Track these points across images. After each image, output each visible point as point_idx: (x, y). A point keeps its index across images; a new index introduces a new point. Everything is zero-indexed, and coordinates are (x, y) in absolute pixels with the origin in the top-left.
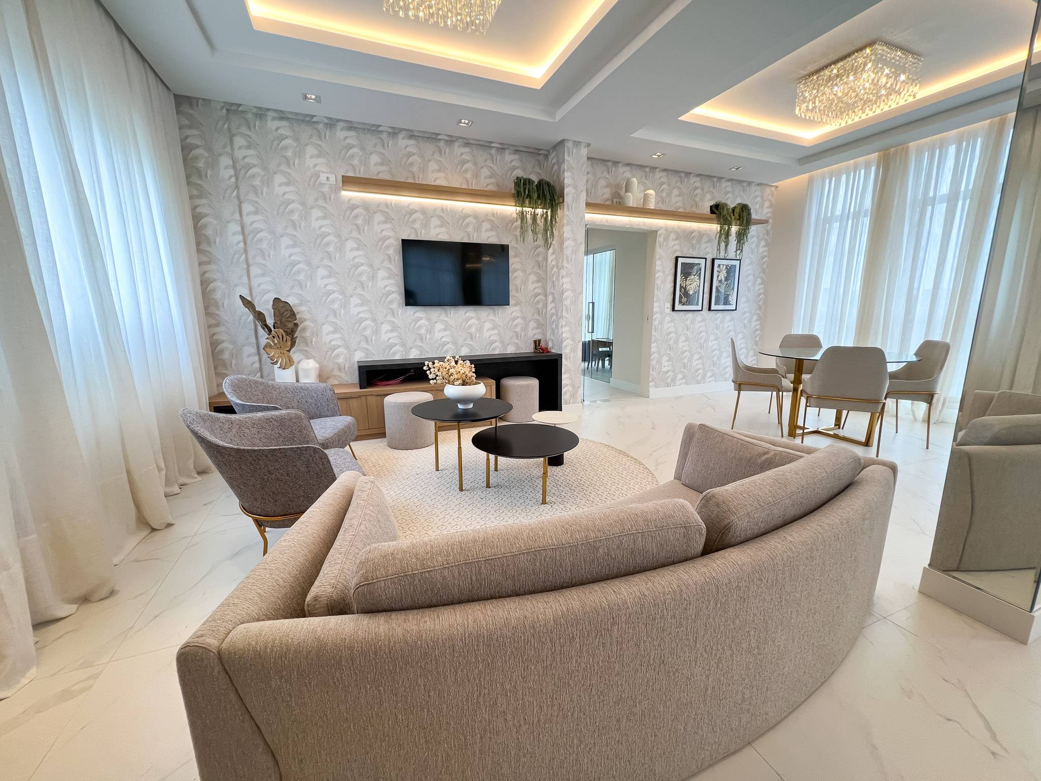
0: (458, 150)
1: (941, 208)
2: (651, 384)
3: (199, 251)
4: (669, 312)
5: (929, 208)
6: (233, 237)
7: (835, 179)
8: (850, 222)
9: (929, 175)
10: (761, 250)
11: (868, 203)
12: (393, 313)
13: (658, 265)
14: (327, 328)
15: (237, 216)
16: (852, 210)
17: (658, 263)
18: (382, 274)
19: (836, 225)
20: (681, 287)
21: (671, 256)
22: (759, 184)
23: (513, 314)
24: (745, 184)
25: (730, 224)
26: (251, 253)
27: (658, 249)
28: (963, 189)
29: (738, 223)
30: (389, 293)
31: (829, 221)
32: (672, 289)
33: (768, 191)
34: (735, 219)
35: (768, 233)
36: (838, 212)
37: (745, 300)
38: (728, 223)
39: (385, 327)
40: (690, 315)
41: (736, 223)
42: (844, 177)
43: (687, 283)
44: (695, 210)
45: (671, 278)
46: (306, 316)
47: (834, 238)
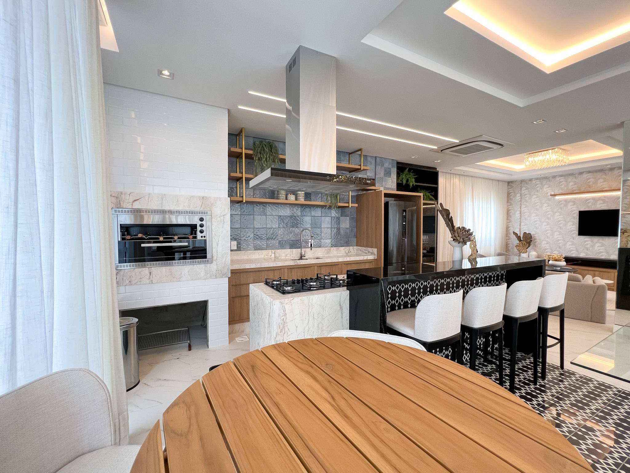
3: (507, 219)
6: (517, 215)
12: (573, 238)
14: (544, 242)
15: (519, 209)
18: (570, 223)
26: (522, 218)
30: (572, 231)
39: (569, 243)
46: (537, 238)
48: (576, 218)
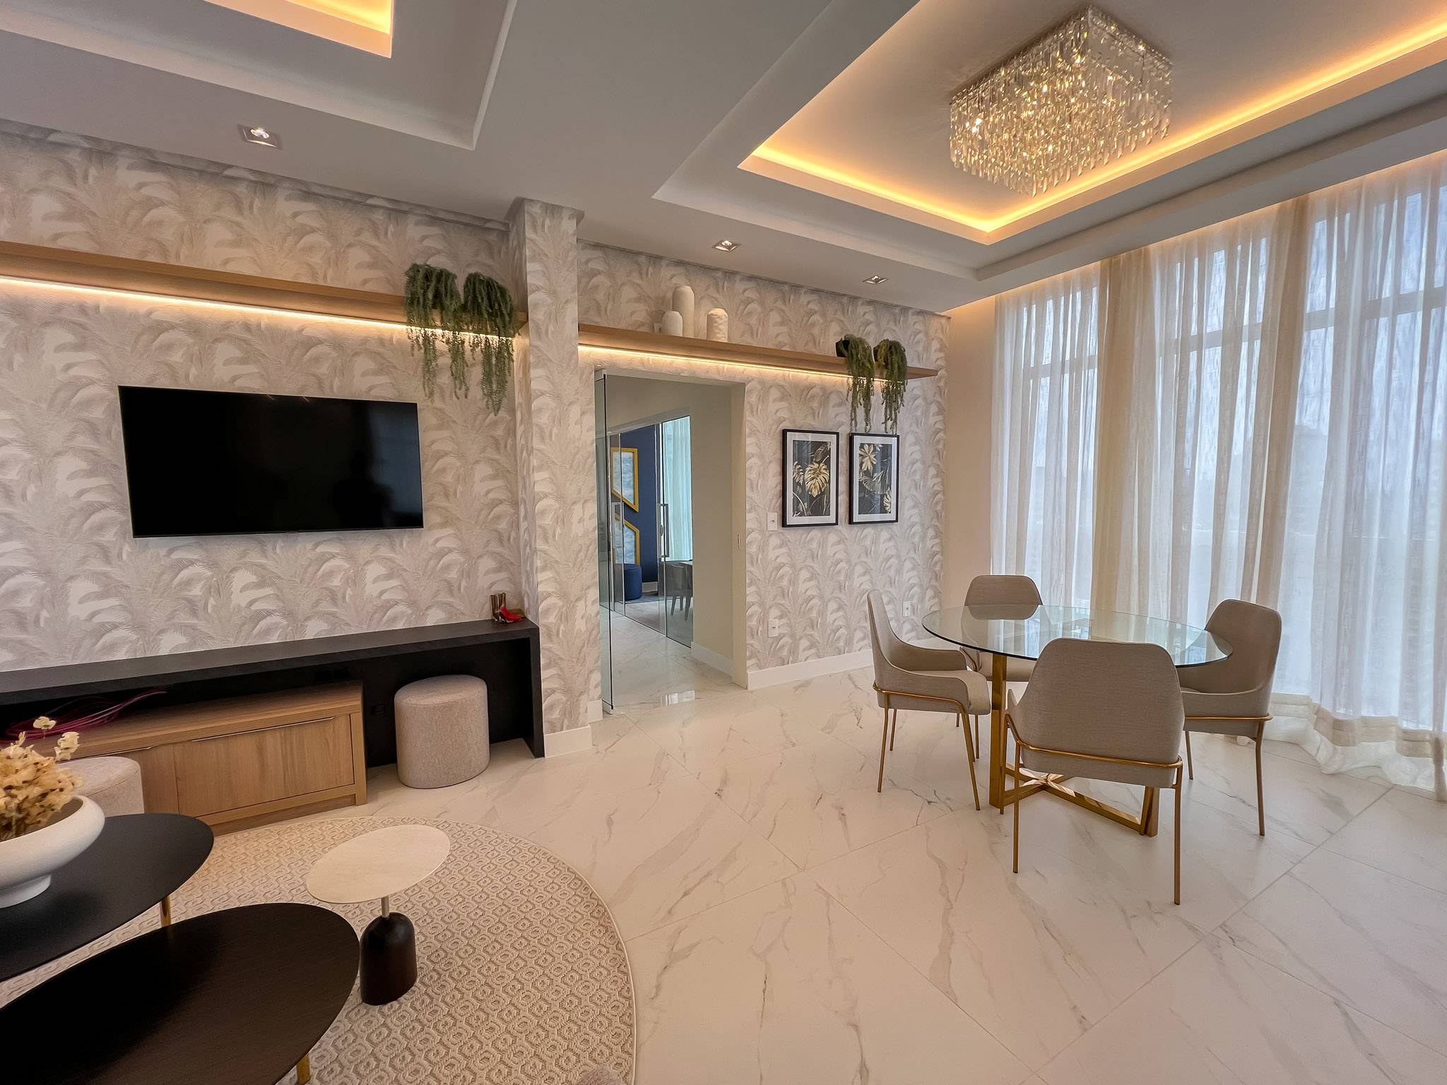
0: (285, 205)
1: (1213, 356)
2: (749, 663)
4: (776, 529)
5: (1193, 355)
7: (1036, 307)
8: (1067, 376)
9: (1186, 298)
10: (932, 420)
11: (1092, 345)
12: (106, 554)
13: (750, 444)
16: (1068, 357)
17: (749, 441)
19: (1045, 381)
20: (796, 484)
21: (774, 427)
22: (921, 313)
23: (439, 545)
24: (897, 311)
25: (870, 376)
27: (748, 416)
28: (1246, 322)
29: (885, 373)
31: (1033, 373)
32: (780, 488)
33: (935, 323)
34: (879, 366)
35: (940, 391)
36: (1047, 360)
37: (912, 504)
38: (866, 373)
39: (82, 587)
40: (815, 532)
41: (881, 374)
42: (1050, 304)
43: (806, 477)
44: (812, 349)
45: (775, 468)
47: (1043, 405)
48: (109, 433)
